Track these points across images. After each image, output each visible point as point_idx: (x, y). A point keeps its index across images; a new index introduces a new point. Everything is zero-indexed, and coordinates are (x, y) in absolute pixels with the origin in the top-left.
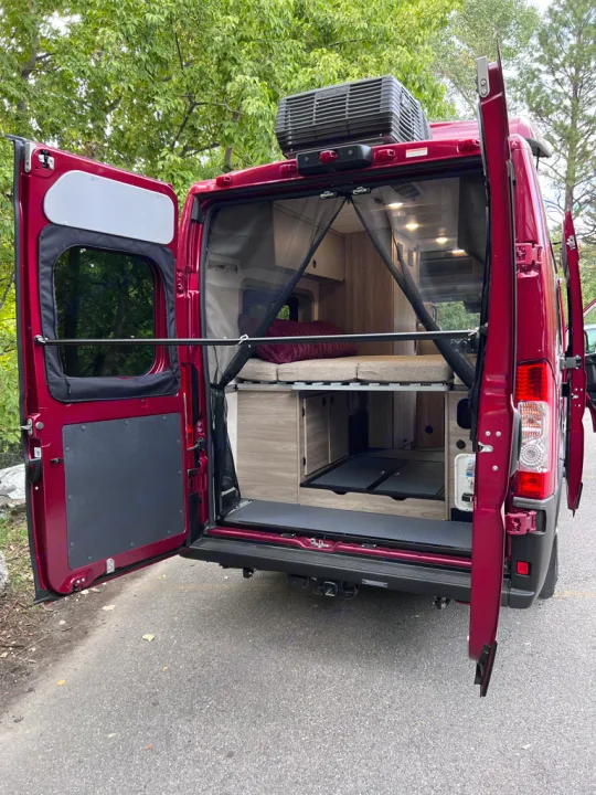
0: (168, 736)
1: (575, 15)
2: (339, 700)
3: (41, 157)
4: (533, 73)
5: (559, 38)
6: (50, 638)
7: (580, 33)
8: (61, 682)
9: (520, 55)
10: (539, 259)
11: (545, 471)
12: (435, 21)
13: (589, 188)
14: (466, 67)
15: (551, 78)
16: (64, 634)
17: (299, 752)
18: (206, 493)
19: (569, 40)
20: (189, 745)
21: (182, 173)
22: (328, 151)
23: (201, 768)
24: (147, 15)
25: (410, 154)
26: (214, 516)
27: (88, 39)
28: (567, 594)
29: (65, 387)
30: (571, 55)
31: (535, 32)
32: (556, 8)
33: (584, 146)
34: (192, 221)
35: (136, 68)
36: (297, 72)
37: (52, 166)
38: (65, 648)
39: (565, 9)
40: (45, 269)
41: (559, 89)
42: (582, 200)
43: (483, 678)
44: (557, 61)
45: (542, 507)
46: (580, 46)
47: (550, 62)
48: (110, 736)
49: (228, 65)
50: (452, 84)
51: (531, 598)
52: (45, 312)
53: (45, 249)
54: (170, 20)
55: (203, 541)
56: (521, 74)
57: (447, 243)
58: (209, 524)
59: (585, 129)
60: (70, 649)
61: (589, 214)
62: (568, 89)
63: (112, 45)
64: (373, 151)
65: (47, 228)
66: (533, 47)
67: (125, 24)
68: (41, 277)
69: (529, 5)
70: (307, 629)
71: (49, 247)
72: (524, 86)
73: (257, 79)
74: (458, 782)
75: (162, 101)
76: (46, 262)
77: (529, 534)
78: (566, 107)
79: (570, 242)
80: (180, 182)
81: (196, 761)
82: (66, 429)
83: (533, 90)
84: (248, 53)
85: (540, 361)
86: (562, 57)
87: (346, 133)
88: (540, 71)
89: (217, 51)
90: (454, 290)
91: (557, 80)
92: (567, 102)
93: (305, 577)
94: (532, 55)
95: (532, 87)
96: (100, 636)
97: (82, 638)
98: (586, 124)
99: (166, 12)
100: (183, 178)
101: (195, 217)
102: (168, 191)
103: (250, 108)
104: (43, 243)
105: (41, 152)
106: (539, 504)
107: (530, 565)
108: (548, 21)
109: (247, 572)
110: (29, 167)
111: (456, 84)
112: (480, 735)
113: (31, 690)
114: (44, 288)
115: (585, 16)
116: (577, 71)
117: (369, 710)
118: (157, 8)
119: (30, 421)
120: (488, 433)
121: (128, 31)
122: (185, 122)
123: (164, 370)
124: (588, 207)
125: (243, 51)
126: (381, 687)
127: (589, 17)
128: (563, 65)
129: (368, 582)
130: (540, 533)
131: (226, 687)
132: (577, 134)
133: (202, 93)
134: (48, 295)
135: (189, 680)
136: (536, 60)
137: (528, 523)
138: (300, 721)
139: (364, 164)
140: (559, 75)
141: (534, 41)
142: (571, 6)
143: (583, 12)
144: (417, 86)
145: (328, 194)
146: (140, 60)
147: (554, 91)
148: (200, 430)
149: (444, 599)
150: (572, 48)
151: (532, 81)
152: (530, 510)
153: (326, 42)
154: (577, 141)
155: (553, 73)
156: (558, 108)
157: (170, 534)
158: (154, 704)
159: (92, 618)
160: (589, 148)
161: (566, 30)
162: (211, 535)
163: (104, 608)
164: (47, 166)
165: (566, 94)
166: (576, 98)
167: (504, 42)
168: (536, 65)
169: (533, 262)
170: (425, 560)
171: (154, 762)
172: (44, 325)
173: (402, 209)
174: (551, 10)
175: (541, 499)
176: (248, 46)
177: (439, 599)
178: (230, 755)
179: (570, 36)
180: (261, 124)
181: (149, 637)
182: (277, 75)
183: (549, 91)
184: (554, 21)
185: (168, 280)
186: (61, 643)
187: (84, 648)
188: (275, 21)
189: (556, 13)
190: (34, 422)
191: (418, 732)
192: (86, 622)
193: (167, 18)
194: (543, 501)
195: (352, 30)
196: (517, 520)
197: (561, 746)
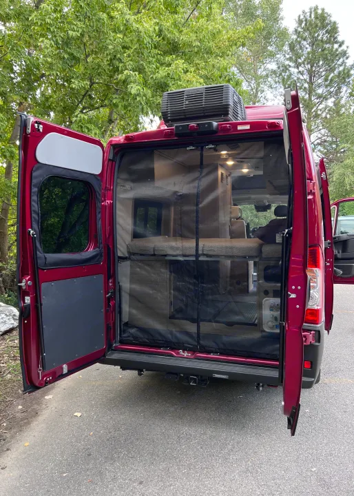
0: (101, 473)
1: (310, 34)
2: (201, 448)
3: (36, 125)
4: (286, 67)
5: (301, 47)
6: (14, 417)
7: (313, 45)
8: (27, 444)
9: (278, 56)
10: (314, 189)
11: (319, 308)
12: (239, 43)
13: (320, 136)
14: (246, 61)
15: (296, 70)
16: (23, 414)
17: (182, 479)
18: (114, 324)
19: (307, 48)
20: (114, 479)
21: (88, 125)
22: (193, 124)
23: (124, 491)
24: (69, 32)
25: (240, 128)
26: (118, 338)
27: (26, 41)
28: (326, 381)
29: (44, 260)
30: (308, 58)
31: (287, 43)
32: (299, 29)
33: (316, 111)
34: (109, 160)
35: (61, 62)
36: (158, 68)
37: (41, 130)
38: (25, 423)
39: (304, 30)
40: (35, 190)
41: (302, 77)
42: (316, 143)
43: (292, 425)
44: (300, 61)
45: (317, 329)
46: (313, 52)
47: (296, 61)
48: (64, 475)
49: (117, 63)
50: (238, 71)
51: (312, 382)
52: (34, 215)
53: (36, 177)
54: (82, 35)
55: (113, 353)
56: (279, 68)
57: (248, 172)
58: (115, 342)
59: (317, 101)
60: (29, 423)
61: (319, 151)
62: (306, 77)
63: (47, 48)
64: (218, 125)
65: (36, 166)
66: (285, 51)
67: (55, 36)
68: (32, 194)
69: (283, 26)
70: (176, 407)
71: (38, 176)
72: (281, 74)
73: (137, 73)
74: (277, 491)
75: (77, 82)
76: (35, 186)
77: (311, 345)
78: (305, 88)
79: (323, 176)
80: (86, 131)
81: (121, 488)
82: (44, 285)
83: (286, 77)
84: (129, 56)
85: (315, 246)
86: (303, 59)
87: (202, 114)
88: (290, 66)
89: (110, 54)
90: (249, 198)
91: (300, 72)
92: (306, 85)
93: (176, 374)
94: (285, 56)
95: (285, 75)
96: (46, 415)
97: (35, 417)
98: (317, 99)
99: (80, 30)
100: (88, 128)
101: (111, 157)
102: (98, 143)
103: (133, 90)
104: (34, 174)
105: (36, 122)
106: (316, 327)
107: (312, 363)
108: (295, 37)
109: (140, 371)
110: (29, 131)
111: (240, 71)
112: (286, 464)
113: (8, 450)
114: (34, 201)
115: (316, 35)
116: (312, 67)
117: (220, 453)
118: (75, 28)
119: (24, 281)
120: (293, 287)
121: (57, 40)
122: (86, 93)
123: (94, 249)
124: (319, 147)
125: (125, 55)
126: (226, 439)
127: (318, 35)
128: (304, 63)
129: (217, 376)
130: (317, 344)
131: (132, 443)
132: (312, 104)
133: (99, 77)
134: (36, 206)
135: (108, 440)
136: (287, 59)
137: (310, 338)
138: (180, 461)
139: (213, 132)
140: (301, 69)
141: (286, 48)
142: (308, 29)
143: (315, 32)
144: (227, 78)
145: (192, 148)
146: (64, 58)
147: (298, 79)
148: (111, 284)
149: (261, 384)
150: (308, 53)
151: (286, 72)
152: (311, 331)
153: (174, 51)
154: (312, 108)
155: (298, 68)
156: (301, 88)
157: (97, 348)
158: (89, 455)
159: (39, 404)
160: (319, 112)
161: (305, 43)
162: (116, 349)
163: (46, 397)
164: (39, 130)
165: (305, 80)
166: (311, 83)
167: (269, 48)
168: (287, 63)
169: (311, 191)
170: (249, 362)
171: (94, 490)
172: (33, 223)
173: (227, 154)
174: (296, 30)
175: (317, 324)
176: (128, 52)
177: (259, 384)
178: (141, 483)
179: (308, 46)
180: (138, 99)
181: (79, 414)
182: (147, 70)
183: (295, 78)
184: (298, 37)
185: (98, 195)
186: (22, 420)
187: (37, 423)
188: (147, 40)
189: (300, 32)
190: (27, 282)
191: (251, 464)
192: (35, 406)
193: (81, 34)
194: (319, 325)
195: (190, 46)
196: (305, 336)
197: (333, 469)
